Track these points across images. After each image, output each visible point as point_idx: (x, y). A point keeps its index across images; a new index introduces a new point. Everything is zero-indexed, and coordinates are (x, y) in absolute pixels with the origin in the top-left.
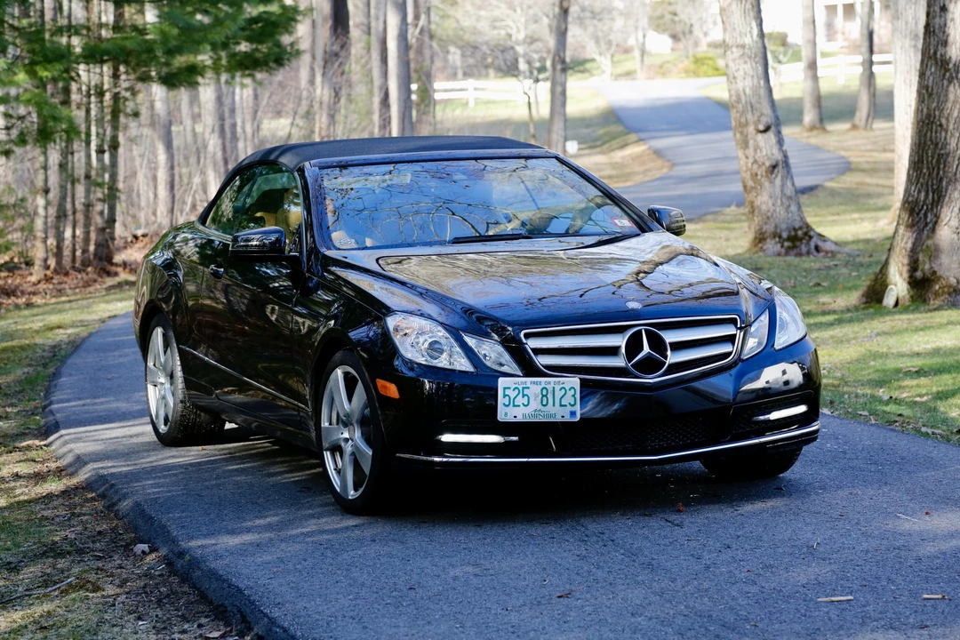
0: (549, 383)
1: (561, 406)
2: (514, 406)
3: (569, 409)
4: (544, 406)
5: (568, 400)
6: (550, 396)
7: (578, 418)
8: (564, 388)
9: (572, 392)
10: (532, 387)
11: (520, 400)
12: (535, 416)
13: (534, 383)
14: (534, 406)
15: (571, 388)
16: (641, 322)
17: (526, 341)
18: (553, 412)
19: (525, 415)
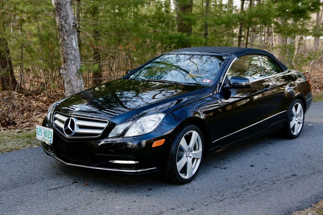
0: (46, 129)
1: (48, 138)
2: (39, 135)
3: (49, 140)
4: (45, 137)
5: (50, 136)
6: (46, 133)
7: (52, 143)
8: (49, 132)
9: (51, 134)
11: (40, 133)
12: (43, 139)
13: (43, 128)
14: (43, 136)
15: (51, 132)
16: (72, 116)
17: (55, 115)
18: (47, 139)
19: (41, 138)
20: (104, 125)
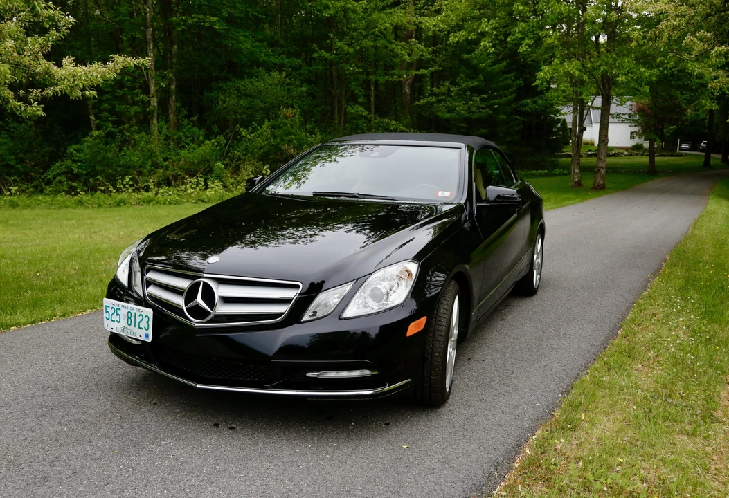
0: (133, 309)
1: (139, 328)
2: (112, 320)
3: (145, 331)
4: (130, 325)
5: (143, 324)
6: (133, 318)
7: (150, 340)
8: (141, 315)
9: (146, 319)
10: (122, 309)
11: (115, 318)
12: (124, 331)
13: (123, 306)
14: (123, 323)
15: (147, 316)
16: (205, 275)
17: (147, 273)
18: (134, 331)
19: (117, 329)
20: (291, 294)
